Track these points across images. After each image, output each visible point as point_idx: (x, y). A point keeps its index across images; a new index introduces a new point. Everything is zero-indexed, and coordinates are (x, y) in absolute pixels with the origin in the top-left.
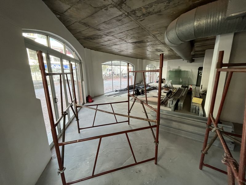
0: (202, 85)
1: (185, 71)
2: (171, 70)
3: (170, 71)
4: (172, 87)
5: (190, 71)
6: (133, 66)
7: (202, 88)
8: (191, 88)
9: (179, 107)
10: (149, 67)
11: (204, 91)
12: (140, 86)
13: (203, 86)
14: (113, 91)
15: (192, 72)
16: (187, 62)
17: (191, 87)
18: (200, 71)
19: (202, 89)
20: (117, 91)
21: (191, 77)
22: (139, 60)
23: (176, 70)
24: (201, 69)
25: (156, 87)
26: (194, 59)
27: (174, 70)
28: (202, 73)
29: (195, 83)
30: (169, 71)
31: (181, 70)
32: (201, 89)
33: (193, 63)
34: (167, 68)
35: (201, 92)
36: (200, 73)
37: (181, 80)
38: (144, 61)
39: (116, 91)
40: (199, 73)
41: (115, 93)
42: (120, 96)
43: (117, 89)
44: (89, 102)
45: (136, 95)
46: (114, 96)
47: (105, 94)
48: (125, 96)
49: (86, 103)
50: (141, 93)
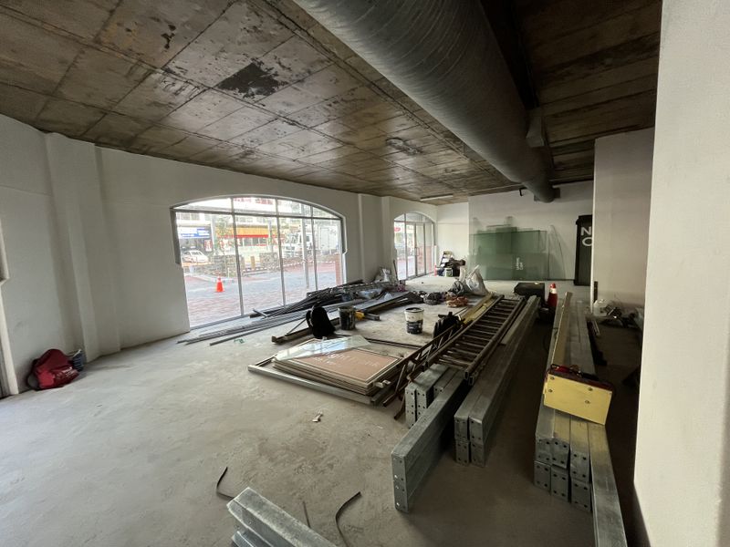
0: (596, 284)
1: (531, 232)
2: (484, 229)
3: (480, 235)
4: (480, 292)
5: (549, 229)
6: (341, 219)
7: (599, 297)
8: (553, 297)
9: (461, 442)
10: (409, 223)
11: (607, 309)
12: (363, 292)
13: (599, 289)
14: (243, 316)
15: (555, 234)
16: (536, 199)
17: (554, 291)
18: (583, 229)
19: (601, 299)
20: (258, 315)
21: (553, 252)
22: (363, 197)
23: (497, 229)
24: (585, 221)
25: (422, 293)
26: (558, 189)
27: (493, 230)
28: (591, 236)
29: (570, 272)
30: (475, 233)
31: (516, 228)
32: (595, 299)
33: (555, 205)
34: (470, 224)
35: (597, 314)
36: (586, 235)
37: (519, 265)
38: (385, 200)
39: (252, 316)
40: (579, 238)
41: (249, 321)
42: (242, 341)
43: (261, 307)
44: (41, 386)
45: (312, 336)
46: (211, 345)
47: (192, 332)
48: (258, 344)
49: (21, 392)
50: (340, 325)
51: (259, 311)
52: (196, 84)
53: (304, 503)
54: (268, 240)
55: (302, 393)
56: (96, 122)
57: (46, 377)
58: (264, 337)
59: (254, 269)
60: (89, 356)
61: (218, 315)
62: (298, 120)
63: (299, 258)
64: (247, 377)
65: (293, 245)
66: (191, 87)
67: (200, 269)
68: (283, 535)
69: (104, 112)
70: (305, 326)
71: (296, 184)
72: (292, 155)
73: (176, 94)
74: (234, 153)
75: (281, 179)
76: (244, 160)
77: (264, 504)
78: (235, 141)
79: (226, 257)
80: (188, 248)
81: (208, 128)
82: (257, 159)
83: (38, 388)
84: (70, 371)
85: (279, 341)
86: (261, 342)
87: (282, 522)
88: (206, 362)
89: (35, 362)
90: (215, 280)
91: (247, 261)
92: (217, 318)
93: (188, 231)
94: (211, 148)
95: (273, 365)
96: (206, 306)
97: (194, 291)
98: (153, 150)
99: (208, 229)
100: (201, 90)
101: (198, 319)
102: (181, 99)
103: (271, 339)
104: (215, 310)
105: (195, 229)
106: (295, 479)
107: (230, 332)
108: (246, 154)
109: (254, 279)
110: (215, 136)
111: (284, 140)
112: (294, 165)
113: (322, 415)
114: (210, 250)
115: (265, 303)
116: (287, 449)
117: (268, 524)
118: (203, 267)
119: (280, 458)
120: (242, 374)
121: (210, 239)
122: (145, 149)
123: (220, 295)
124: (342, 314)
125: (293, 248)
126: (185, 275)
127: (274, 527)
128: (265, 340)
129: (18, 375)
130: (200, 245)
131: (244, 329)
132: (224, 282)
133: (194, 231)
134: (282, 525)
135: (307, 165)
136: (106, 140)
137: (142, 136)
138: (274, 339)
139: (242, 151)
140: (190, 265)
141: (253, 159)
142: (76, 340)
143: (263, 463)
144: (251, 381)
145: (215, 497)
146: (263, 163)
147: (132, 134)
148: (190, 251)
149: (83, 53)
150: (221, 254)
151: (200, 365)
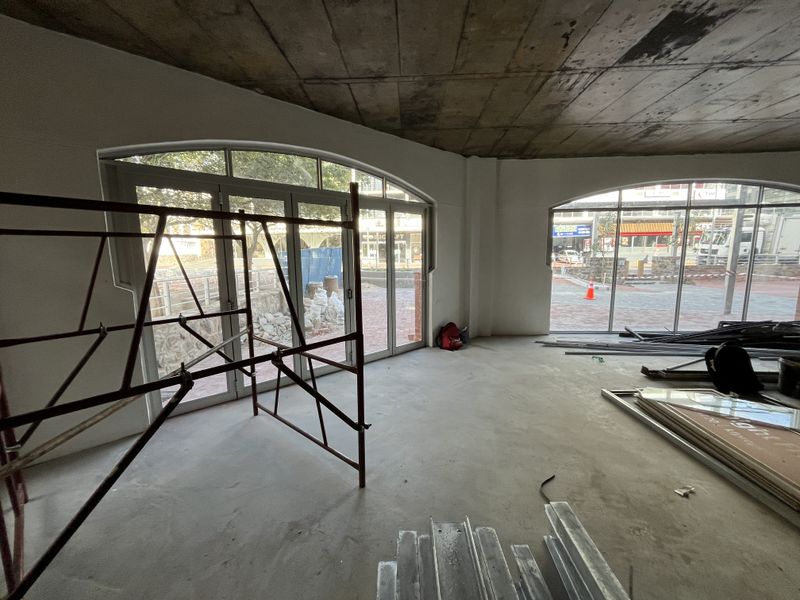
14: (610, 332)
20: (630, 335)
39: (622, 335)
41: (616, 340)
42: (601, 360)
43: (637, 327)
44: (444, 346)
45: (712, 384)
46: (567, 353)
47: (551, 336)
48: (621, 370)
49: (434, 346)
50: (779, 385)
51: (633, 330)
52: (592, 71)
53: (631, 568)
54: (671, 239)
55: (668, 451)
56: (500, 140)
57: (446, 342)
58: (631, 364)
59: (640, 278)
60: (471, 334)
61: (581, 324)
62: (751, 57)
63: (722, 269)
64: (597, 401)
65: (715, 247)
66: (587, 75)
67: (571, 271)
68: (590, 569)
69: (506, 129)
70: (702, 367)
71: (736, 155)
72: (733, 112)
73: (570, 89)
74: (633, 134)
75: (703, 152)
76: (647, 140)
77: (579, 527)
78: (637, 119)
79: (606, 259)
80: (564, 248)
81: (602, 114)
82: (666, 134)
83: (442, 347)
84: (458, 341)
85: (653, 376)
86: (626, 368)
87: (593, 558)
88: (559, 370)
89: (442, 328)
90: (586, 284)
91: (633, 266)
92: (579, 327)
93: (567, 229)
94: (603, 135)
95: (636, 401)
96: (571, 311)
97: (562, 294)
98: (542, 152)
99: (589, 226)
100: (598, 74)
101: (559, 324)
102: (574, 93)
103: (640, 369)
104: (579, 318)
105: (575, 227)
106: (628, 537)
107: (590, 346)
108: (648, 133)
109: (638, 290)
110: (609, 121)
111: (720, 95)
112: (732, 128)
113: (692, 492)
114: (588, 250)
115: (645, 322)
116: (627, 500)
117: (577, 547)
118: (576, 269)
119: (614, 503)
120: (592, 395)
121: (590, 237)
122: (534, 153)
123: (589, 303)
124: (785, 367)
125: (715, 252)
126: (554, 275)
127: (583, 555)
128: (632, 368)
129: (433, 333)
130: (578, 244)
131: (607, 347)
132: (597, 288)
133: (574, 228)
134: (591, 560)
135: (764, 121)
136: (505, 153)
137: (534, 142)
138: (645, 370)
139: (644, 128)
140: (563, 266)
141: (658, 136)
142: (466, 323)
143: (592, 495)
144: (601, 406)
145: (538, 492)
146: (677, 136)
147: (525, 142)
148: (566, 251)
149: (497, 85)
150: (599, 255)
151: (552, 370)
